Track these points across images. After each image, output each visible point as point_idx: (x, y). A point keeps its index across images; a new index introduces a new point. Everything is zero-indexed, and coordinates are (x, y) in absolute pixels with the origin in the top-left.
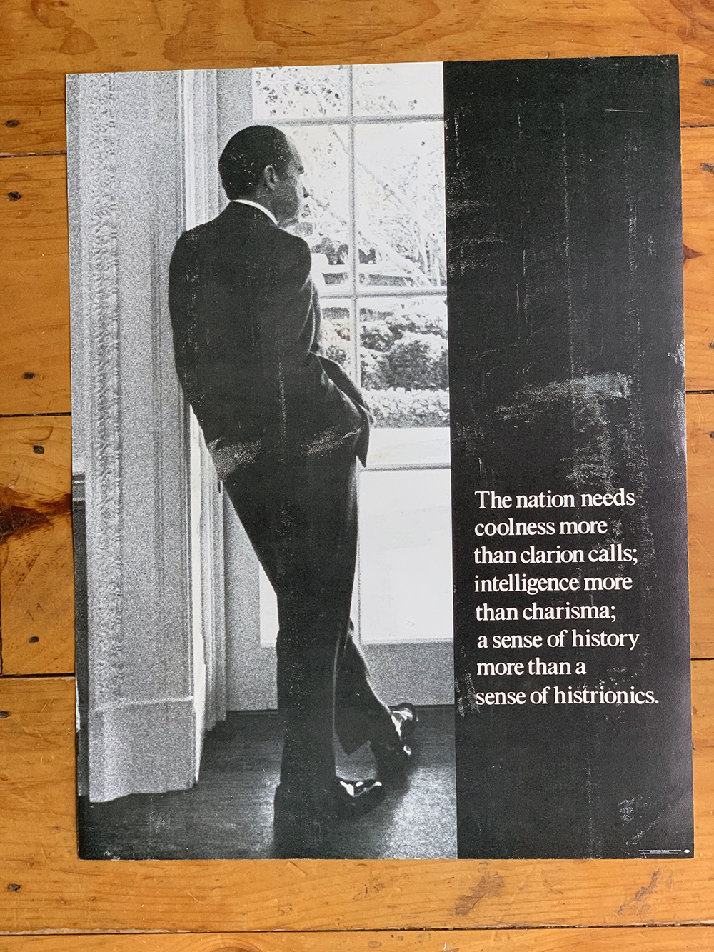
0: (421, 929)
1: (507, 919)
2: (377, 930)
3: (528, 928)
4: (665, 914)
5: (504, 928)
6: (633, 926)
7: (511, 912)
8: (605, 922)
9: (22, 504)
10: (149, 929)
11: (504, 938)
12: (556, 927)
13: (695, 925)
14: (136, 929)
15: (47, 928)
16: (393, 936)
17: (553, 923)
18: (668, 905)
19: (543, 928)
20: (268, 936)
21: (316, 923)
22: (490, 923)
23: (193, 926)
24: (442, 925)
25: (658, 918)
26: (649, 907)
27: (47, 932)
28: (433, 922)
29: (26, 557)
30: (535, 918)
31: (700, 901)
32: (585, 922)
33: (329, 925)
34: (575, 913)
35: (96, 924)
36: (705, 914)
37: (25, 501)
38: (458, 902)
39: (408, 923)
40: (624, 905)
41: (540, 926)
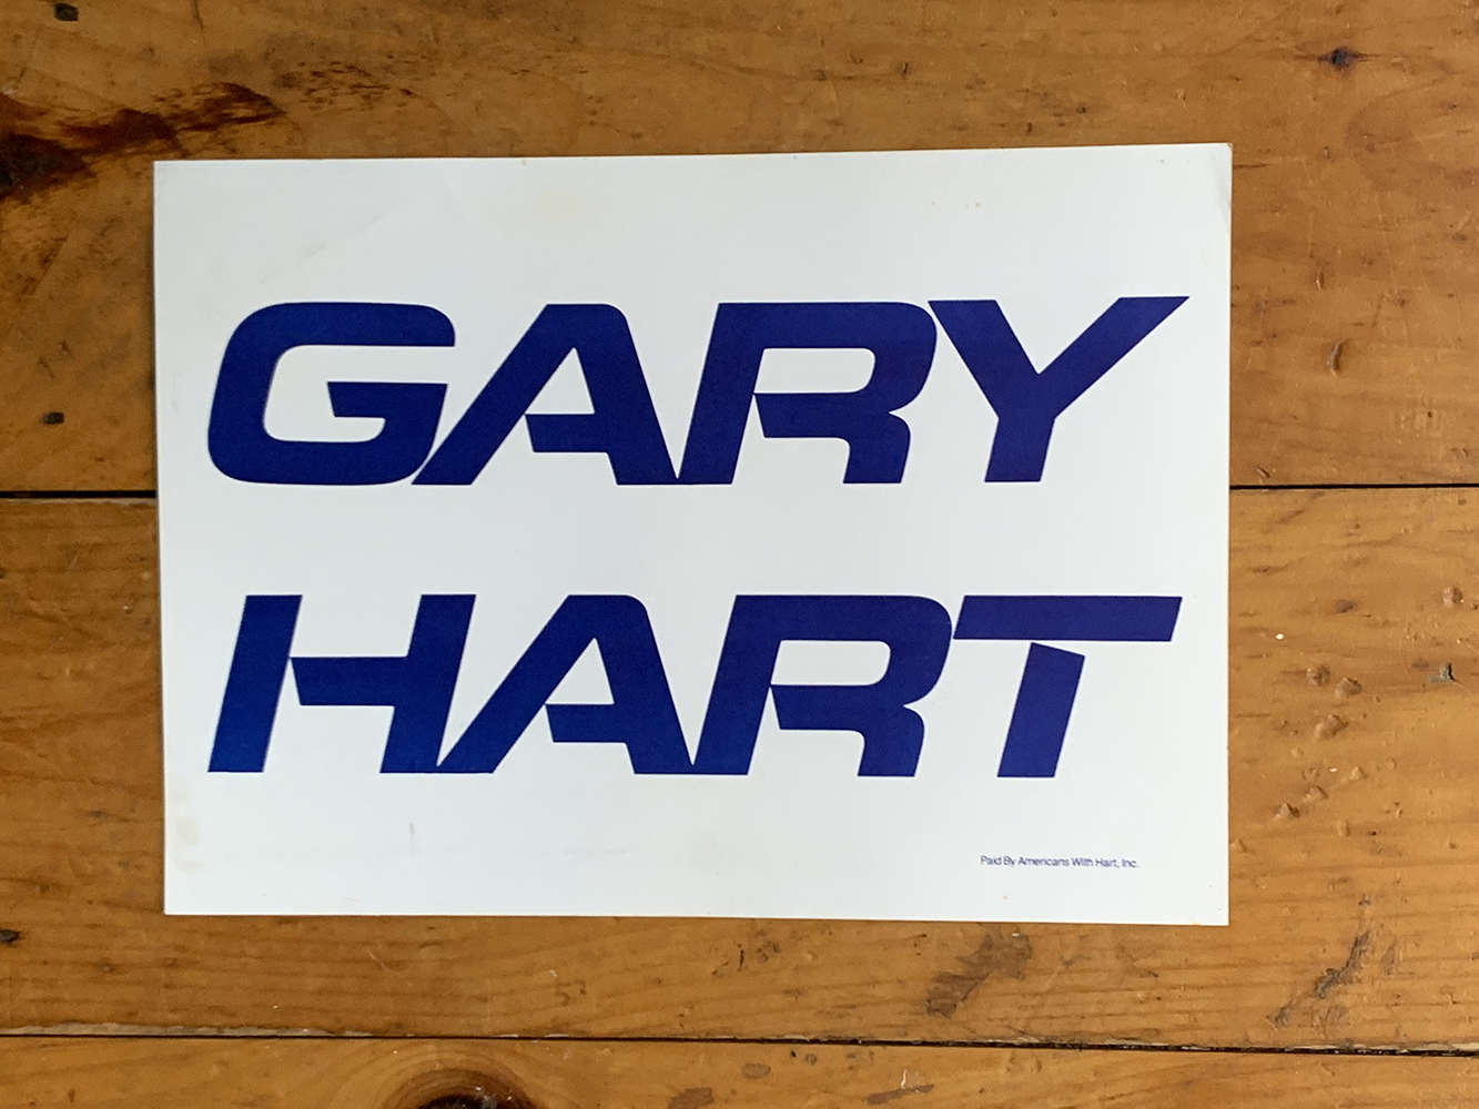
0: (854, 1042)
1: (1036, 1026)
2: (762, 1041)
3: (1081, 1047)
4: (1378, 1026)
5: (1030, 1046)
6: (1307, 1051)
7: (1046, 1012)
8: (1247, 1040)
9: (31, 130)
10: (287, 1028)
11: (1029, 1064)
12: (1140, 1048)
13: (1439, 1053)
14: (260, 1027)
15: (74, 1021)
16: (793, 1054)
17: (1133, 1039)
18: (1384, 1008)
19: (1113, 1047)
20: (535, 1050)
21: (636, 1022)
22: (1001, 1031)
23: (378, 1022)
24: (898, 1034)
25: (1363, 1034)
26: (1343, 1010)
27: (74, 1029)
28: (880, 1026)
29: (39, 243)
30: (1096, 1026)
31: (1454, 1003)
32: (1203, 1038)
33: (661, 1025)
34: (1182, 1019)
35: (176, 1017)
36: (1463, 1029)
37: (38, 123)
38: (933, 986)
39: (828, 1028)
40: (1289, 1005)
41: (1107, 1043)
